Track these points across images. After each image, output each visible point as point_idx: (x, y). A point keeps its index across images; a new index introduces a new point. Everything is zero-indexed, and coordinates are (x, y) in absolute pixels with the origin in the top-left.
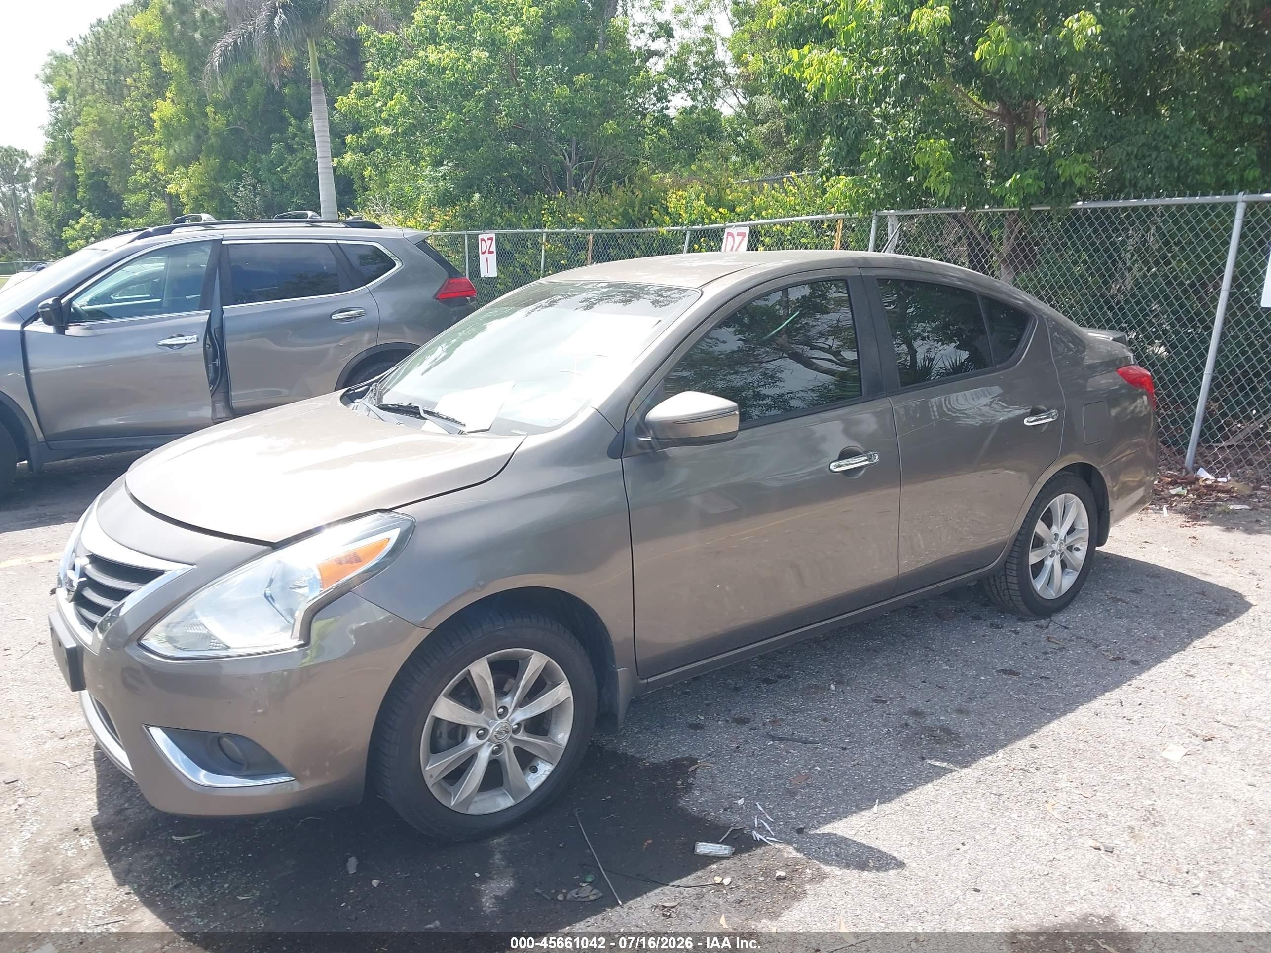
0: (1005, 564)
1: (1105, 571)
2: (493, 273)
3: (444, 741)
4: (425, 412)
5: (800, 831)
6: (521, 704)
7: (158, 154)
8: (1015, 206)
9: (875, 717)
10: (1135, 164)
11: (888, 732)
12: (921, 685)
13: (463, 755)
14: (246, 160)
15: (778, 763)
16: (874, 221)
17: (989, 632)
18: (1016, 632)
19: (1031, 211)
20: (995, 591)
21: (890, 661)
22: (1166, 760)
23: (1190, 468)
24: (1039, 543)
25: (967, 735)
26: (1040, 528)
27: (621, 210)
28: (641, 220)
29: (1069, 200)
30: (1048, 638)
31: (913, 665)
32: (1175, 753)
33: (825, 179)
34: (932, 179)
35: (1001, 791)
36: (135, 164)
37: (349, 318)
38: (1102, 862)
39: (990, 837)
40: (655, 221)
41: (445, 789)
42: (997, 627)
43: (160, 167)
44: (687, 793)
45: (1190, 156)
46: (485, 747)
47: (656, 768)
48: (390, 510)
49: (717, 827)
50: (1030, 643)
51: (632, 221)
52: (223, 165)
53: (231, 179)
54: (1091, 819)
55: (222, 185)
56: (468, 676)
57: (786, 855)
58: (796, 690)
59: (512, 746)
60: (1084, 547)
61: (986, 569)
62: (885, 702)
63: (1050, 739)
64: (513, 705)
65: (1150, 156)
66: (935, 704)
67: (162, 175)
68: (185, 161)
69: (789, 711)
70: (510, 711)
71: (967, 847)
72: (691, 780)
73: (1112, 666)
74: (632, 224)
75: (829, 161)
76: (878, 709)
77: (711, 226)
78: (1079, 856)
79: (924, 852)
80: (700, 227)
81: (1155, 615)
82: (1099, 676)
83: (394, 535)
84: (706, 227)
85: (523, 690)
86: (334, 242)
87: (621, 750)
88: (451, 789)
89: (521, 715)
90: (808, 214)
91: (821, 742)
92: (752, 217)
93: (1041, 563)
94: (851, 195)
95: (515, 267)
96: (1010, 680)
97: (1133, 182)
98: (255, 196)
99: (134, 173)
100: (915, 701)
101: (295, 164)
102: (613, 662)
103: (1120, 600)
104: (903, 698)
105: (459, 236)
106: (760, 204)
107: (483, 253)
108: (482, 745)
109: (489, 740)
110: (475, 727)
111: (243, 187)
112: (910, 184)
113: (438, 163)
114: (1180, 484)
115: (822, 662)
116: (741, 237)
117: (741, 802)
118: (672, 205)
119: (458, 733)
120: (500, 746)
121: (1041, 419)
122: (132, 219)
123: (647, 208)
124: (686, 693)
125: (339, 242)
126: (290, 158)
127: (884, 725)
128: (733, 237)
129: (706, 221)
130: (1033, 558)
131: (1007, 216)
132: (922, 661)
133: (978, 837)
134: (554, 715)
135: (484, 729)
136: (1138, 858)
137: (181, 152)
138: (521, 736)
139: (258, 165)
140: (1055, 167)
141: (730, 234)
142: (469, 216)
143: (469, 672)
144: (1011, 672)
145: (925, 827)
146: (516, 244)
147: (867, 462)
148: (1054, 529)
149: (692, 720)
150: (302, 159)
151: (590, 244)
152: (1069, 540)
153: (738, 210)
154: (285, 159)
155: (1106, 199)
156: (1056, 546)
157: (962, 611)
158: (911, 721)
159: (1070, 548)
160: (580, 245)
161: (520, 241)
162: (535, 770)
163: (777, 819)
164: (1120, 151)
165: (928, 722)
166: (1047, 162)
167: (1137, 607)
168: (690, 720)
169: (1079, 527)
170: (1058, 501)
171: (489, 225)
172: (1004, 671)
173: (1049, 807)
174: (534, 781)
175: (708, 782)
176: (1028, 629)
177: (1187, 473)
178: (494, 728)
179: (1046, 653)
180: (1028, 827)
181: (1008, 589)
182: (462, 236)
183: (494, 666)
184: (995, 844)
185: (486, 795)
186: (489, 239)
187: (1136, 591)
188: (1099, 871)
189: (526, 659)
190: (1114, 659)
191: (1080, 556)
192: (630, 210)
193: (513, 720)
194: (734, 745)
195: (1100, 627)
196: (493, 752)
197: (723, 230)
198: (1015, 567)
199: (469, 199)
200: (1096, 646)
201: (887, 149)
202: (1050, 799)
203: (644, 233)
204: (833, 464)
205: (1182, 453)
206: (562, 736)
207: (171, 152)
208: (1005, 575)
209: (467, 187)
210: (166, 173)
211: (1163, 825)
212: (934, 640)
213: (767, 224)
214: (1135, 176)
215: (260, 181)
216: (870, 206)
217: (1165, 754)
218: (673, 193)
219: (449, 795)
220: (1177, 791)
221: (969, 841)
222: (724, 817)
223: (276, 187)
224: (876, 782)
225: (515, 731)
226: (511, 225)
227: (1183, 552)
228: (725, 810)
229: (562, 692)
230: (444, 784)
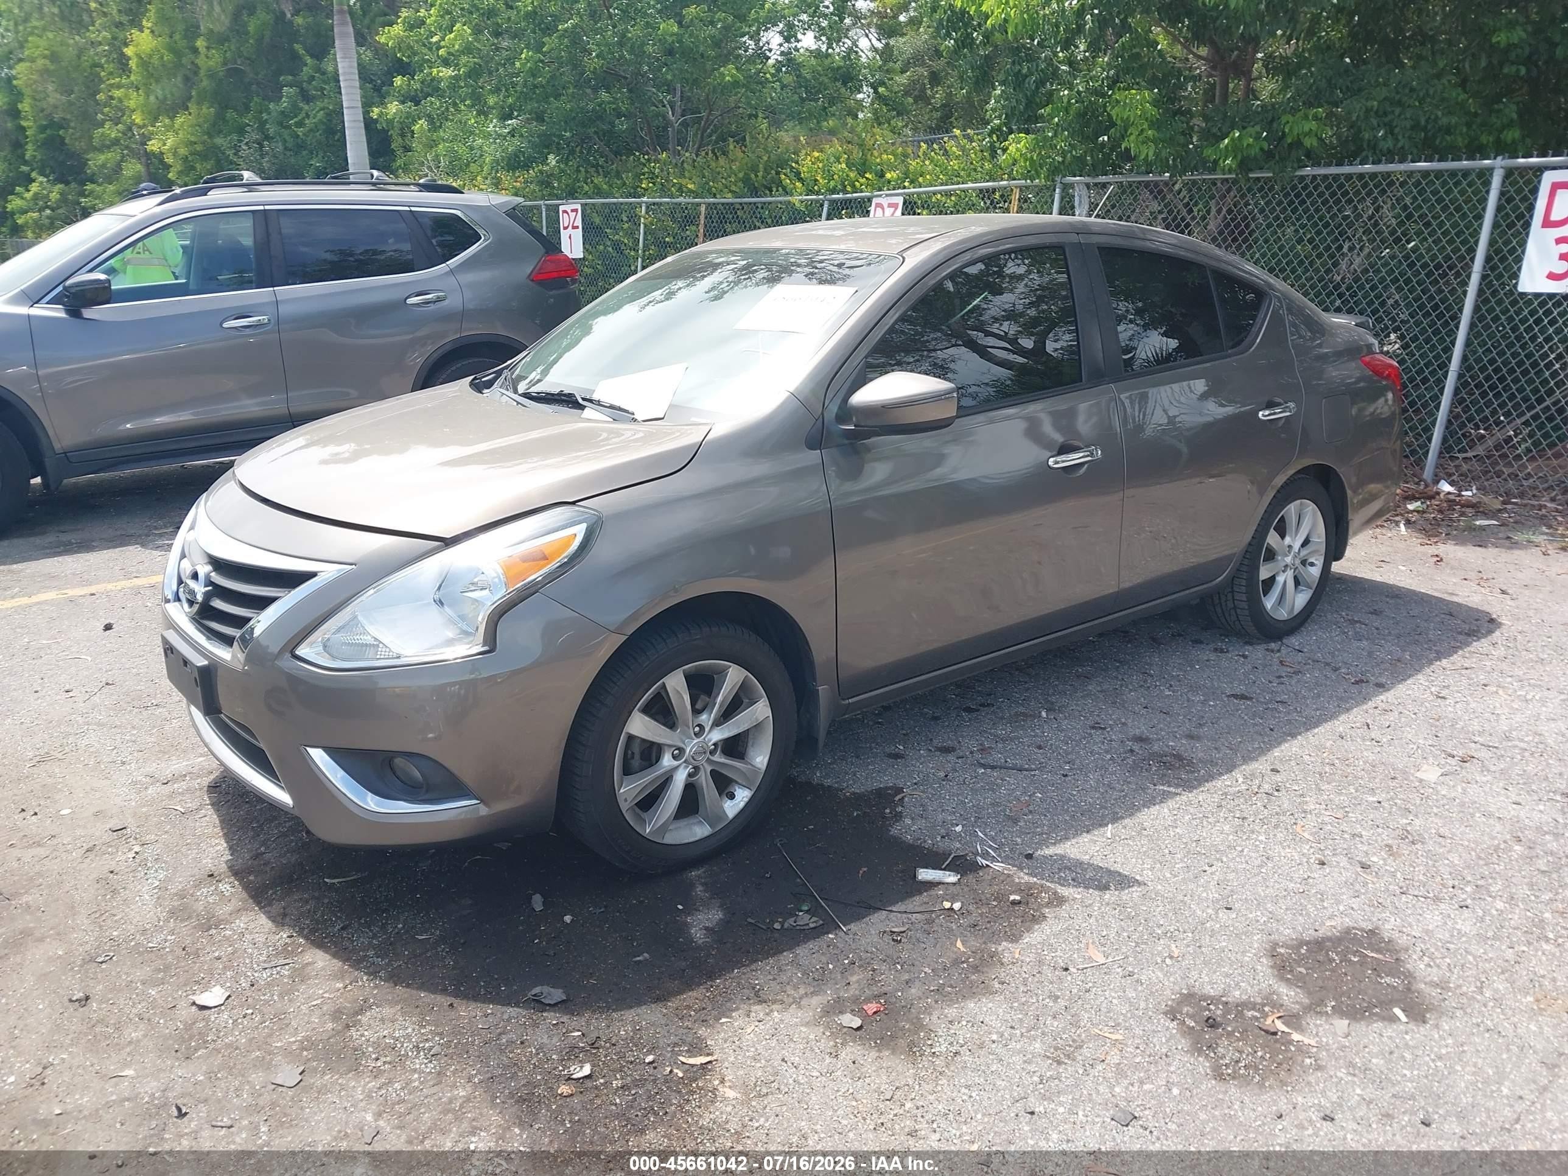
0: (1232, 580)
1: (1339, 592)
2: (579, 254)
3: (636, 762)
4: (584, 399)
5: (1029, 856)
6: (717, 723)
7: (134, 100)
8: (1230, 172)
9: (1095, 743)
10: (1375, 122)
11: (1112, 759)
12: (1144, 711)
13: (658, 777)
14: (247, 109)
15: (993, 790)
16: (1057, 190)
17: (1213, 656)
18: (1245, 657)
19: (1249, 179)
20: (1219, 610)
21: (1105, 687)
22: (1421, 781)
23: (1429, 481)
24: (1271, 555)
25: (1200, 760)
26: (1272, 538)
27: (741, 175)
28: (766, 187)
29: (1296, 165)
30: (1281, 662)
31: (1131, 690)
32: (1430, 773)
33: (995, 139)
34: (1132, 138)
35: (1245, 815)
36: (103, 114)
37: (427, 302)
38: (1360, 879)
39: (1238, 859)
40: (784, 189)
41: (638, 814)
42: (1222, 651)
43: (137, 118)
44: (897, 821)
45: (1440, 113)
46: (681, 769)
47: (858, 799)
48: (574, 503)
49: (937, 854)
50: (1261, 668)
51: (755, 188)
52: (220, 117)
53: (230, 133)
54: (1345, 839)
55: (219, 141)
56: (663, 691)
57: (1017, 880)
58: (1002, 718)
59: (709, 769)
60: (1319, 561)
61: (1214, 583)
62: (1104, 729)
63: (1293, 763)
64: (710, 723)
65: (1393, 112)
66: (1161, 730)
67: (140, 127)
68: (171, 108)
69: (998, 739)
70: (707, 730)
71: (1214, 869)
72: (899, 809)
73: (1354, 689)
74: (755, 192)
75: (1000, 117)
76: (1097, 735)
77: (855, 195)
78: (1336, 875)
79: (1168, 875)
80: (841, 196)
81: (1398, 637)
82: (1341, 699)
83: (580, 530)
84: (849, 195)
85: (720, 707)
86: (407, 209)
87: (816, 781)
88: (645, 815)
89: (717, 735)
90: (976, 181)
91: (1038, 769)
92: (906, 184)
93: (1272, 579)
94: (1032, 157)
95: (605, 246)
96: (1243, 704)
97: (1372, 143)
98: (262, 156)
99: (101, 124)
100: (1140, 728)
101: (315, 114)
102: (815, 680)
103: (1357, 622)
104: (1124, 724)
105: (535, 207)
106: (916, 169)
107: (565, 228)
108: (677, 767)
109: (685, 762)
110: (670, 746)
111: (247, 144)
112: (1103, 143)
113: (505, 117)
114: (1419, 499)
115: (1027, 689)
116: (892, 210)
117: (959, 829)
118: (805, 169)
119: (651, 752)
120: (696, 769)
121: (1275, 414)
122: (99, 185)
123: (773, 172)
124: (879, 723)
125: (413, 209)
126: (306, 107)
127: (1107, 752)
128: (883, 209)
129: (849, 189)
130: (1264, 573)
131: (1219, 184)
132: (1141, 686)
133: (1225, 859)
134: (750, 736)
135: (679, 749)
136: (1399, 875)
137: (165, 98)
138: (718, 758)
139: (265, 116)
140: (1280, 124)
141: (878, 205)
142: (545, 182)
143: (664, 686)
144: (1243, 697)
145: (1167, 851)
146: (607, 218)
147: (1089, 458)
148: (1288, 540)
149: (890, 749)
150: (321, 109)
151: (702, 217)
152: (1304, 552)
153: (888, 176)
154: (301, 109)
155: (1340, 164)
156: (1289, 560)
157: (1180, 635)
158: (1136, 748)
159: (1304, 562)
160: (688, 218)
161: (612, 214)
162: (732, 796)
163: (1002, 845)
164: (1358, 107)
165: (1156, 748)
166: (1270, 116)
167: (1377, 629)
168: (887, 750)
169: (1314, 539)
170: (1292, 509)
171: (571, 194)
172: (1235, 696)
173: (1298, 829)
174: (732, 808)
175: (919, 810)
176: (1257, 653)
177: (1427, 486)
178: (691, 746)
179: (1280, 677)
180: (1278, 848)
181: (1235, 608)
182: (538, 208)
183: (690, 679)
184: (1244, 866)
185: (682, 823)
186: (572, 211)
187: (1375, 613)
188: (1357, 887)
189: (723, 672)
190: (1357, 683)
191: (1315, 572)
192: (753, 176)
193: (710, 740)
194: (942, 774)
195: (1338, 650)
196: (690, 775)
197: (870, 200)
198: (1244, 583)
199: (544, 162)
200: (1336, 669)
201: (1077, 102)
202: (1299, 821)
203: (770, 203)
204: (1052, 460)
205: (1420, 463)
206: (760, 758)
207: (152, 98)
208: (1232, 592)
209: (545, 145)
210: (144, 126)
211: (1423, 843)
212: (1151, 665)
213: (925, 193)
214: (1375, 137)
215: (267, 138)
216: (1055, 171)
217: (1418, 774)
218: (807, 154)
219: (643, 822)
220: (1435, 810)
221: (1215, 863)
222: (942, 845)
223: (289, 145)
224: (1106, 808)
225: (712, 753)
226: (599, 193)
227: (1424, 571)
228: (943, 837)
229: (761, 710)
230: (637, 810)
